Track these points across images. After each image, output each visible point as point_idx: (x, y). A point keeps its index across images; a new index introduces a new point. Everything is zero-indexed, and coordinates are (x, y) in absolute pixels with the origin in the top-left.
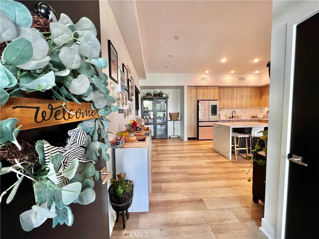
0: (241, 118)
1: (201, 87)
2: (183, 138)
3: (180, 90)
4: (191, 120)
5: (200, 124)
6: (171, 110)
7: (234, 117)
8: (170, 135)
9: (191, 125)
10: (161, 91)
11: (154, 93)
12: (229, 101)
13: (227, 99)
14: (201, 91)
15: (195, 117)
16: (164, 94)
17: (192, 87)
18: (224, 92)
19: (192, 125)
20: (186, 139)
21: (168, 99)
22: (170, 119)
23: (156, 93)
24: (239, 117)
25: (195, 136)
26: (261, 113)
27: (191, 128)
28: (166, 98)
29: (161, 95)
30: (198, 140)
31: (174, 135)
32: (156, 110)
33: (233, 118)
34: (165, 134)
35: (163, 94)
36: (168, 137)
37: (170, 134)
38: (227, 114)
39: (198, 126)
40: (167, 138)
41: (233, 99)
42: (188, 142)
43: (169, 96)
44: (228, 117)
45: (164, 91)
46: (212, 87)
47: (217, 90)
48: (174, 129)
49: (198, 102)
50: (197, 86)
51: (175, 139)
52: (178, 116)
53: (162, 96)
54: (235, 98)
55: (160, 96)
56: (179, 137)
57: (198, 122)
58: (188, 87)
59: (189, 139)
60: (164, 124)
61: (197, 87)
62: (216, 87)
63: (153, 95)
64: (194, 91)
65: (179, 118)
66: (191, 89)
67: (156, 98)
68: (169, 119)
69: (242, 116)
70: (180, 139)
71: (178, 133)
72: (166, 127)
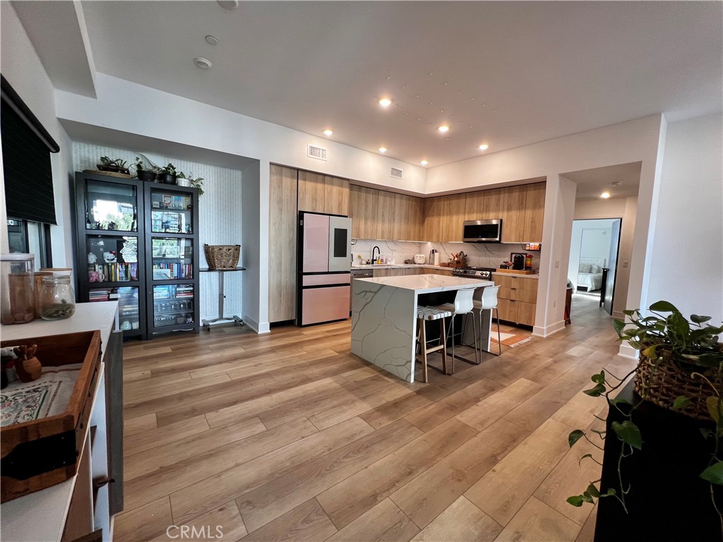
0: (389, 263)
1: (307, 174)
2: (257, 325)
3: (243, 175)
4: (279, 270)
5: (307, 281)
6: (209, 235)
7: (376, 260)
8: (207, 319)
9: (279, 285)
10: (170, 165)
11: (139, 166)
12: (369, 223)
13: (366, 219)
14: (307, 186)
15: (292, 260)
16: (182, 175)
17: (284, 169)
18: (359, 197)
19: (283, 284)
20: (264, 328)
21: (201, 199)
22: (207, 267)
23: (146, 167)
24: (384, 260)
25: (292, 314)
26: (420, 253)
27: (280, 293)
28: (193, 193)
29: (169, 178)
30: (300, 325)
31: (221, 318)
32: (148, 230)
33: (373, 263)
34: (187, 317)
35: (179, 177)
36: (201, 324)
37: (207, 312)
38: (361, 254)
39: (300, 287)
40: (195, 332)
41: (376, 218)
42: (272, 339)
43: (202, 188)
44: (364, 262)
45: (180, 166)
46: (337, 179)
47: (346, 191)
48: (222, 297)
49: (301, 216)
50: (298, 170)
51: (227, 330)
52: (236, 258)
53: (174, 182)
54: (380, 216)
55: (166, 182)
56: (237, 323)
57: (300, 273)
58: (273, 166)
59: (273, 326)
60: (187, 285)
61: (298, 173)
62: (345, 181)
63: (133, 171)
64: (288, 182)
65: (240, 264)
66: (281, 174)
67: (149, 185)
68: (203, 264)
69: (390, 259)
70: (243, 328)
71: (235, 309)
72: (192, 292)
